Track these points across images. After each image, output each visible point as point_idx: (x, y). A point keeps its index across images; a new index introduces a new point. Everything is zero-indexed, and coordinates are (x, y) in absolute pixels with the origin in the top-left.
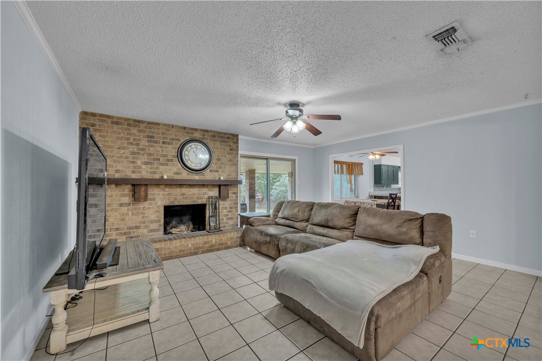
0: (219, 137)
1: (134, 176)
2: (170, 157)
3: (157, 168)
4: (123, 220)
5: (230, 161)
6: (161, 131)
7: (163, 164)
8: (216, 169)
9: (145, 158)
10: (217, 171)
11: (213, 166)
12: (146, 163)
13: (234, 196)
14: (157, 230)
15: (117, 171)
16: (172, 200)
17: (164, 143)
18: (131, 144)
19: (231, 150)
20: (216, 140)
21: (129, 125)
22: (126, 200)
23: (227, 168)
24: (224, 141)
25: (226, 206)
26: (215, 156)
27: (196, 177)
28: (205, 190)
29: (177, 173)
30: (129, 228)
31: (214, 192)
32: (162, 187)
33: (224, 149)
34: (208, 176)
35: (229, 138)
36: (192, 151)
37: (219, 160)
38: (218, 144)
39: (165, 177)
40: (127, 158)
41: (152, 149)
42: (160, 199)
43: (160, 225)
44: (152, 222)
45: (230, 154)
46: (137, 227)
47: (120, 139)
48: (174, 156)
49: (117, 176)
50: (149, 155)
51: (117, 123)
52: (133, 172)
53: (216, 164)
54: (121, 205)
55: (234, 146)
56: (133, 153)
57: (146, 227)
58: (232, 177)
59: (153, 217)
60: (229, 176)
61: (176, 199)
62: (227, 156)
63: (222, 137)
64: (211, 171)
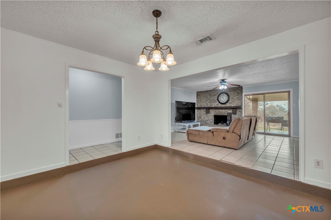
0: (232, 89)
1: (206, 106)
2: (215, 100)
3: (212, 104)
4: (204, 118)
5: (238, 98)
6: (213, 92)
7: (213, 102)
8: (231, 102)
9: (209, 101)
10: (232, 103)
11: (230, 101)
12: (209, 103)
13: (240, 113)
14: (212, 122)
15: (203, 105)
16: (216, 114)
17: (214, 96)
18: (206, 98)
19: (238, 94)
20: (231, 91)
21: (205, 93)
22: (205, 113)
23: (236, 101)
24: (235, 91)
25: (236, 117)
26: (231, 97)
27: (224, 106)
28: (227, 110)
29: (217, 105)
30: (206, 121)
31: (230, 111)
32: (213, 109)
33: (235, 94)
34: (228, 105)
35: (237, 89)
36: (222, 97)
37: (232, 98)
38: (232, 93)
39: (213, 106)
40: (205, 102)
41: (210, 98)
42: (213, 113)
43: (213, 121)
44: (211, 120)
45: (238, 95)
46: (207, 121)
47: (203, 97)
48: (216, 100)
49: (203, 107)
50: (210, 100)
51: (203, 93)
52: (206, 105)
53: (231, 100)
54: (204, 114)
55: (240, 92)
56: (206, 100)
57: (209, 121)
58: (239, 105)
59: (211, 118)
60: (237, 104)
61: (217, 113)
62: (236, 96)
63: (234, 89)
64: (229, 103)
